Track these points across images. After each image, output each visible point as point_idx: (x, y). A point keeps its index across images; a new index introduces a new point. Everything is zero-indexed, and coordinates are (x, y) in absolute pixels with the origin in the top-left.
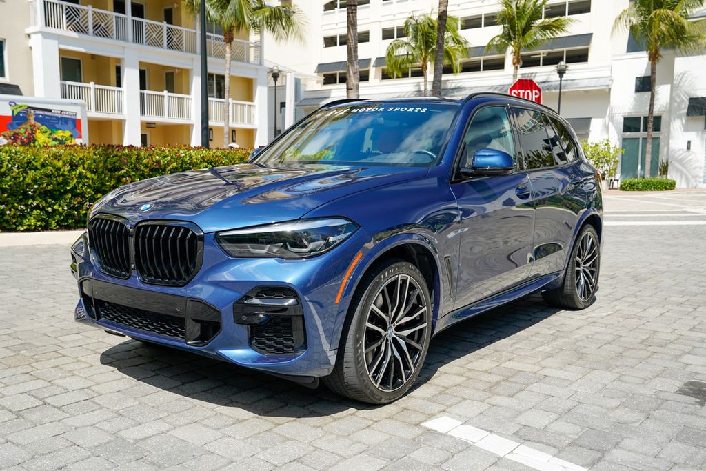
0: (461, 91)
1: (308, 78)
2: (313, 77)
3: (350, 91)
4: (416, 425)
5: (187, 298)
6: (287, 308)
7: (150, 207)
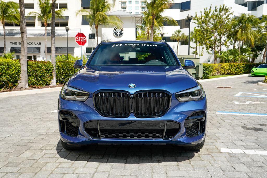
4: (221, 152)
5: (165, 121)
6: (202, 118)
7: (135, 85)
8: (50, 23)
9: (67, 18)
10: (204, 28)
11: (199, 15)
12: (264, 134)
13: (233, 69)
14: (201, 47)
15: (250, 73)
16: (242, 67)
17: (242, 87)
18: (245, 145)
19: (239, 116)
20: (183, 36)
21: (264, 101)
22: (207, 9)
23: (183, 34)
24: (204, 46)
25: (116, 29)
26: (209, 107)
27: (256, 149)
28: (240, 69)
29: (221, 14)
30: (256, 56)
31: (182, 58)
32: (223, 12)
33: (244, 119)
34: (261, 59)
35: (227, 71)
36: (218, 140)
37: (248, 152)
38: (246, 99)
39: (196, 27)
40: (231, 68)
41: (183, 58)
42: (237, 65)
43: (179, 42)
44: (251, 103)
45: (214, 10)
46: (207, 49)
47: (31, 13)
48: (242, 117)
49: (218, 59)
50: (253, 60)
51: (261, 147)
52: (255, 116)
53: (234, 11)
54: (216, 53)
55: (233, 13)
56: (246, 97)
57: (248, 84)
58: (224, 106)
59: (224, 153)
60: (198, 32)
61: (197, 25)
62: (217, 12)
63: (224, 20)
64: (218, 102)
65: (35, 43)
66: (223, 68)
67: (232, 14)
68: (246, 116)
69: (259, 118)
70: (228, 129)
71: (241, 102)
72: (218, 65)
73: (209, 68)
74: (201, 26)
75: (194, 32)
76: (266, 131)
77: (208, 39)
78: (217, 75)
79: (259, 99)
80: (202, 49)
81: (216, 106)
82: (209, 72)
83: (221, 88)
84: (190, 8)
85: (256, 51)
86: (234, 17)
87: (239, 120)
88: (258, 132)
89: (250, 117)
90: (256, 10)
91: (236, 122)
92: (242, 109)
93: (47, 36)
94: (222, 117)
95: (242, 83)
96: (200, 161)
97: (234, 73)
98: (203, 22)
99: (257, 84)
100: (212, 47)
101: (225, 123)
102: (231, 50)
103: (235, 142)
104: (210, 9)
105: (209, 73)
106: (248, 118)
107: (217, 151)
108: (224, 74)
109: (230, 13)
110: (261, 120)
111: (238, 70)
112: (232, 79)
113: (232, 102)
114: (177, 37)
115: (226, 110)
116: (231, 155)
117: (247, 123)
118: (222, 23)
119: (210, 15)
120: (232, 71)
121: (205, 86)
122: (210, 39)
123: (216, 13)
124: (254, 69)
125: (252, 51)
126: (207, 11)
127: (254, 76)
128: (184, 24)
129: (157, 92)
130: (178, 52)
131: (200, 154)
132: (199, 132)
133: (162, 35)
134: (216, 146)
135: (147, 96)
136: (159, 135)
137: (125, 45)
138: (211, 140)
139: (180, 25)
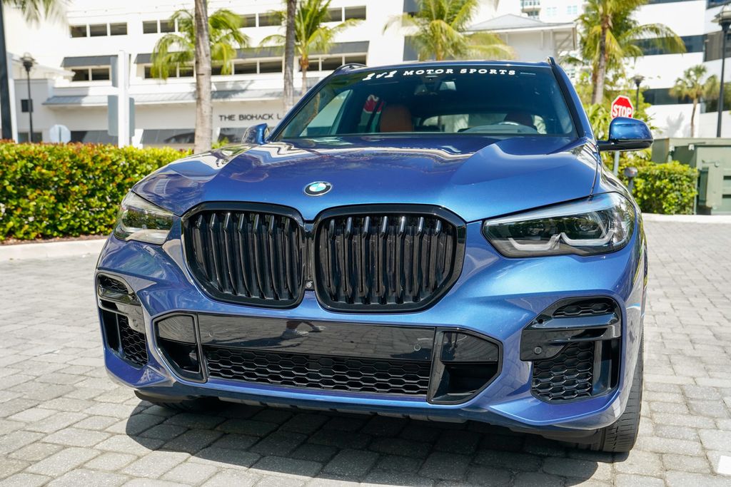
0: (236, 96)
1: (52, 73)
2: (59, 71)
3: (200, 77)
4: (714, 474)
5: (434, 328)
6: (606, 329)
7: (328, 188)
8: (320, 62)
9: (365, 45)
20: (710, 83)
23: (712, 77)
31: (691, 147)
36: (723, 423)
41: (696, 146)
43: (699, 102)
47: (269, 38)
65: (278, 115)
107: (700, 464)
114: (693, 87)
128: (717, 46)
129: (406, 215)
130: (692, 135)
131: (619, 473)
132: (595, 382)
133: (638, 82)
134: (706, 445)
135: (366, 229)
136: (416, 382)
137: (407, 73)
138: (695, 417)
139: (704, 49)
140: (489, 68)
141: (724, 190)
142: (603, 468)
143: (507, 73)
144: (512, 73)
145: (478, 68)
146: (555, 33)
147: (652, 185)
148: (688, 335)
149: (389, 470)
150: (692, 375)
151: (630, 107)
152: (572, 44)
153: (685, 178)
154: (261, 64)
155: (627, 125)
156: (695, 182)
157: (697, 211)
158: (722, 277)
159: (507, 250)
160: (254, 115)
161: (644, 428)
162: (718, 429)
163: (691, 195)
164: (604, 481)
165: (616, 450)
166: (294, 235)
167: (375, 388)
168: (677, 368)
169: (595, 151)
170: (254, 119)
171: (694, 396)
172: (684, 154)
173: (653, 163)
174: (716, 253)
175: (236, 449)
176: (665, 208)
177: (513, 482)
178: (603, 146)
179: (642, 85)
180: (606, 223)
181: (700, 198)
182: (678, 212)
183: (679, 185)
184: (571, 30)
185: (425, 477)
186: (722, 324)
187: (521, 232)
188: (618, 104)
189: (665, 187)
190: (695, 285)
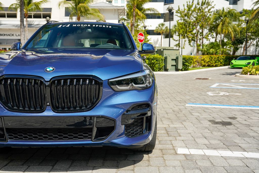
4: (177, 154)
5: (93, 117)
6: (147, 113)
7: (54, 69)
8: (32, 15)
9: (50, 9)
10: (186, 21)
11: (182, 8)
12: (232, 129)
13: (213, 61)
14: (183, 40)
15: (229, 65)
16: (222, 59)
17: (219, 79)
18: (208, 143)
19: (209, 109)
20: (166, 29)
21: (239, 92)
22: (190, 3)
23: (167, 27)
24: (187, 39)
25: (99, 21)
26: (181, 98)
27: (219, 148)
28: (220, 61)
29: (203, 7)
30: (236, 49)
31: (162, 50)
32: (205, 6)
33: (214, 111)
34: (241, 52)
35: (207, 63)
36: (178, 138)
37: (209, 152)
38: (221, 90)
39: (178, 20)
40: (211, 60)
41: (163, 50)
42: (217, 57)
43: (163, 35)
44: (225, 94)
45: (197, 3)
46: (190, 41)
47: (12, 5)
48: (213, 109)
49: (200, 52)
50: (234, 52)
51: (226, 146)
52: (227, 109)
53: (215, 5)
54: (198, 46)
55: (214, 6)
56: (221, 88)
57: (226, 76)
58: (197, 97)
59: (181, 154)
60: (181, 24)
61: (180, 19)
62: (199, 5)
63: (206, 14)
64: (192, 93)
65: (16, 34)
66: (203, 60)
67: (214, 8)
68: (217, 109)
69: (230, 110)
70: (194, 123)
71: (215, 93)
72: (199, 57)
73: (188, 60)
74: (184, 20)
75: (177, 25)
76: (235, 125)
77: (191, 32)
78: (198, 67)
79: (234, 90)
80: (185, 42)
81: (188, 97)
82: (189, 63)
83: (199, 80)
84: (173, 2)
85: (237, 44)
86: (215, 11)
87: (208, 113)
88: (226, 126)
89: (221, 109)
90: (237, 4)
91: (205, 115)
92: (215, 101)
93: (28, 27)
94: (191, 109)
95: (220, 74)
96: (147, 166)
97: (214, 65)
98: (185, 15)
99: (235, 76)
100: (194, 41)
101: (192, 116)
102: (212, 43)
103: (197, 140)
104: (193, 2)
105: (189, 65)
106: (219, 110)
107: (173, 151)
108: (204, 66)
109: (212, 7)
110: (232, 113)
111: (218, 62)
112: (211, 70)
113: (206, 93)
114: (161, 30)
115: (198, 102)
116: (188, 158)
117: (216, 116)
118: (204, 16)
119: (193, 9)
120: (212, 63)
121: (184, 78)
122: (192, 32)
123: (198, 7)
124: (233, 61)
125: (232, 44)
126: (190, 4)
127: (233, 68)
128: (167, 17)
129: (82, 79)
130: (161, 45)
131: (150, 157)
132: (144, 130)
133: (145, 28)
134: (174, 146)
135: (68, 84)
136: (87, 135)
137: (74, 25)
138: (170, 137)
139: (164, 18)
140: (102, 25)
141: (172, 64)
142: (145, 156)
143: (109, 27)
144: (110, 27)
145: (99, 25)
146: (118, 10)
147: (151, 62)
148: (166, 111)
149: (77, 165)
150: (168, 124)
151: (143, 36)
152: (124, 14)
153: (160, 60)
154: (7, 14)
155: (147, 46)
156: (164, 61)
157: (164, 70)
158: (173, 92)
159: (115, 89)
160: (6, 34)
161: (157, 142)
162: (176, 140)
163: (162, 65)
164: (146, 160)
165: (149, 150)
166: (42, 87)
167: (73, 138)
168: (164, 122)
169: (138, 54)
170: (6, 35)
171: (169, 131)
172: (160, 52)
173: (151, 55)
174: (171, 84)
175: (18, 165)
176: (155, 69)
177: (119, 164)
178: (140, 52)
179: (146, 28)
180: (145, 80)
181: (165, 66)
182: (159, 71)
183: (159, 62)
184: (123, 9)
185: (90, 166)
186: (175, 107)
187: (120, 83)
188: (140, 35)
189: (155, 63)
190: (166, 95)
